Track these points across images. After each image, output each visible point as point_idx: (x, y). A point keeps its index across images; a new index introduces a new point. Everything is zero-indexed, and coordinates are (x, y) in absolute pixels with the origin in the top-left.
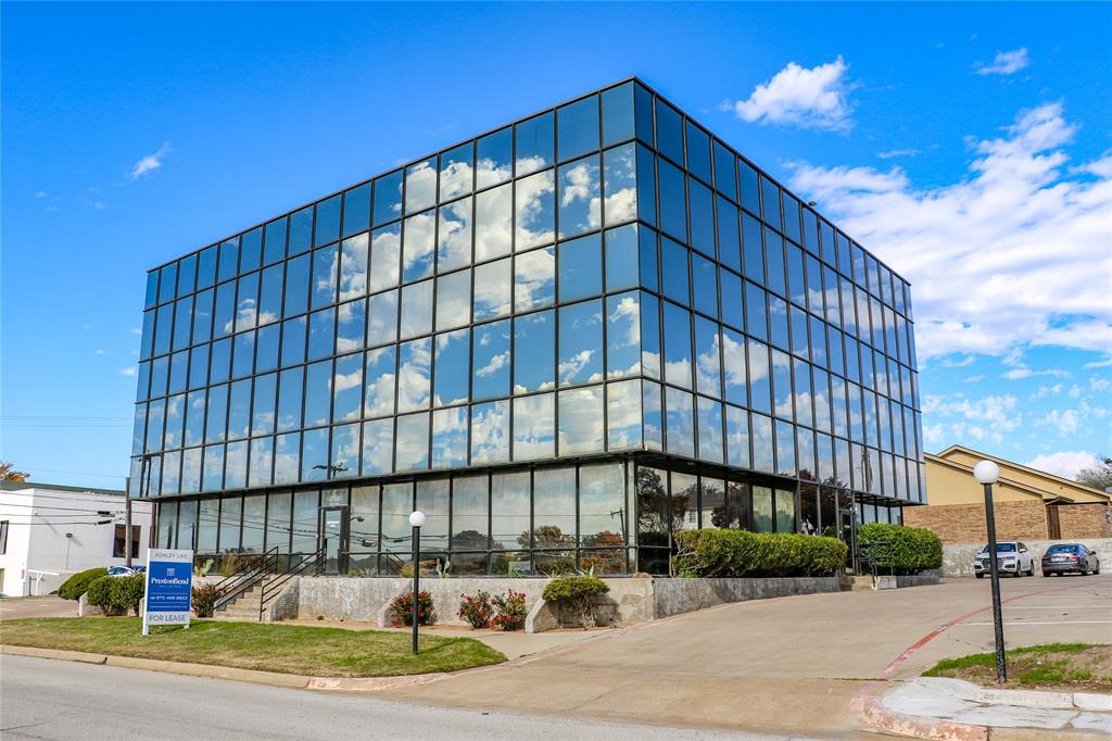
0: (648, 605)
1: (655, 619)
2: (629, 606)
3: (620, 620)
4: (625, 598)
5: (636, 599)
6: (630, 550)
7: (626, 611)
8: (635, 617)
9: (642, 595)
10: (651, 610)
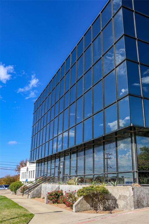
0: (131, 201)
1: (135, 208)
2: (122, 201)
3: (118, 208)
4: (120, 196)
5: (125, 197)
6: (135, 173)
7: (121, 203)
8: (125, 207)
9: (128, 195)
10: (132, 204)
